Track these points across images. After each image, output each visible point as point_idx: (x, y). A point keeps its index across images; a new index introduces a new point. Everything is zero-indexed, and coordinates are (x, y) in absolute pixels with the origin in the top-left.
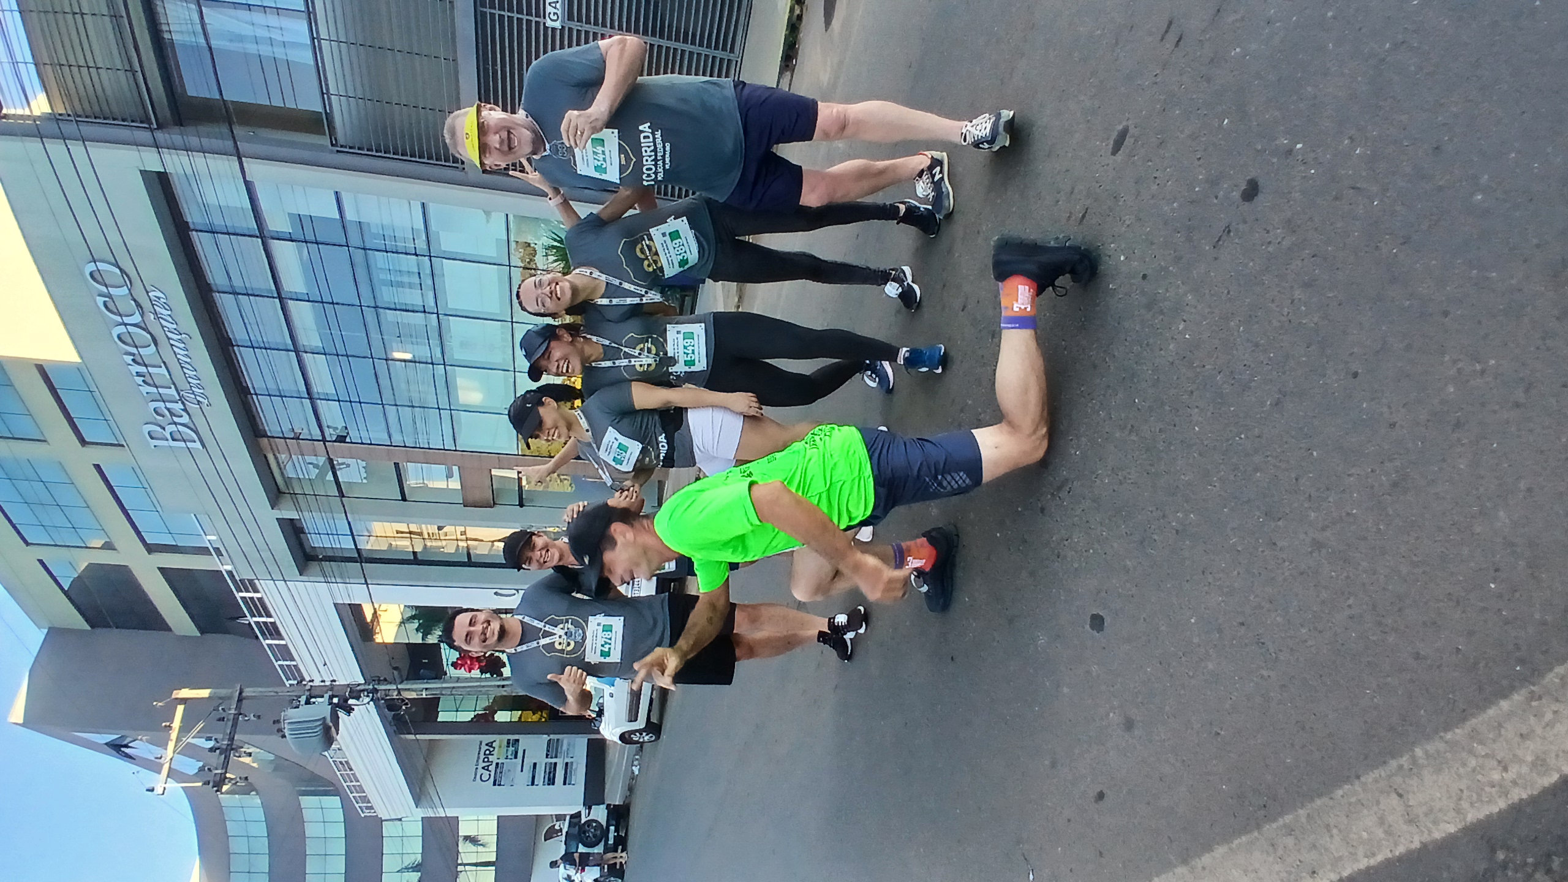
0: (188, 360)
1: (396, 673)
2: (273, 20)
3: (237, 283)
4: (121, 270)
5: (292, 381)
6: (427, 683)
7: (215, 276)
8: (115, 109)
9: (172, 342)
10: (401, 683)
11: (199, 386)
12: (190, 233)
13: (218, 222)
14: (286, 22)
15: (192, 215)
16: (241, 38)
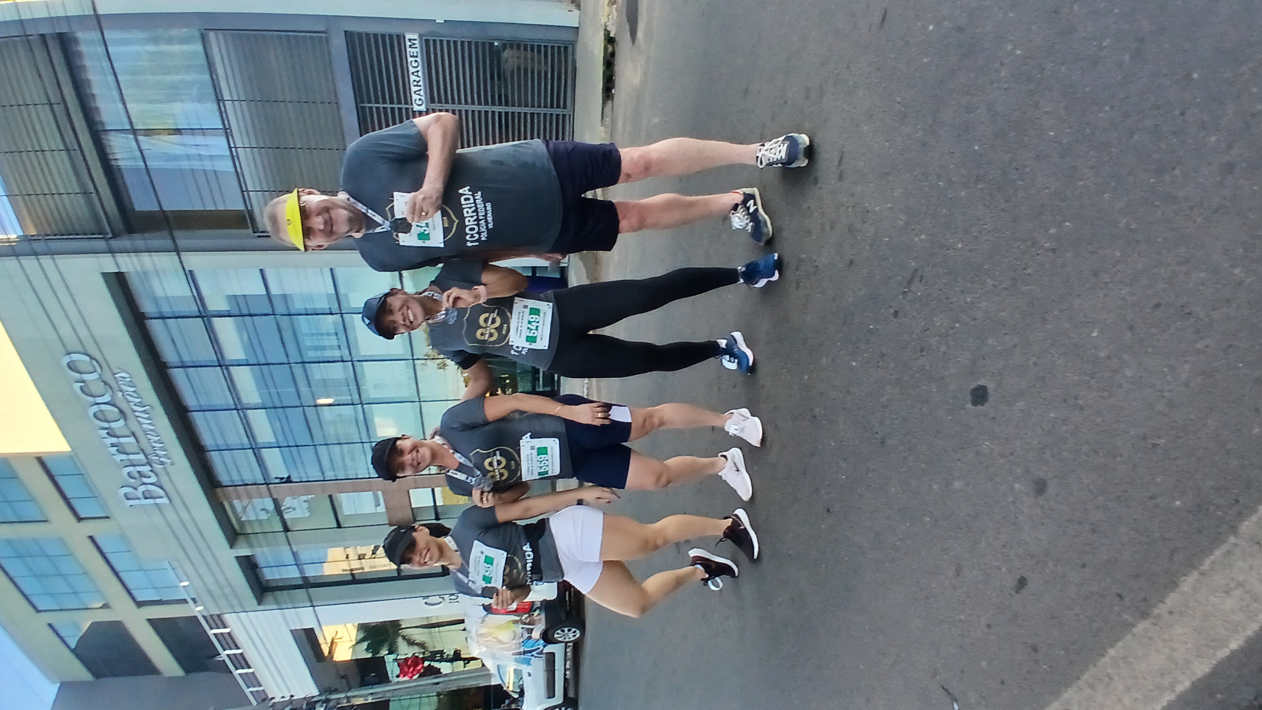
0: (152, 428)
1: (344, 681)
2: (200, 140)
3: (187, 359)
4: (91, 358)
5: (237, 436)
6: (371, 688)
7: (169, 355)
8: (76, 226)
9: (137, 414)
10: (349, 690)
11: (162, 449)
12: (146, 321)
13: (166, 309)
14: (210, 140)
15: (147, 307)
16: (176, 158)
